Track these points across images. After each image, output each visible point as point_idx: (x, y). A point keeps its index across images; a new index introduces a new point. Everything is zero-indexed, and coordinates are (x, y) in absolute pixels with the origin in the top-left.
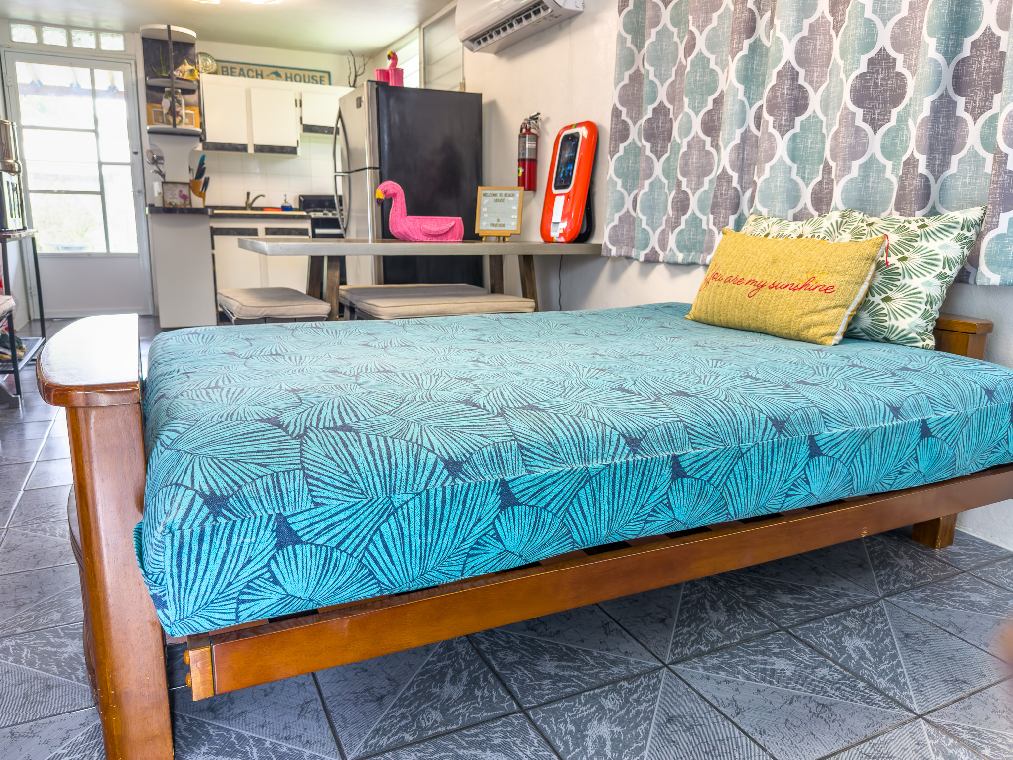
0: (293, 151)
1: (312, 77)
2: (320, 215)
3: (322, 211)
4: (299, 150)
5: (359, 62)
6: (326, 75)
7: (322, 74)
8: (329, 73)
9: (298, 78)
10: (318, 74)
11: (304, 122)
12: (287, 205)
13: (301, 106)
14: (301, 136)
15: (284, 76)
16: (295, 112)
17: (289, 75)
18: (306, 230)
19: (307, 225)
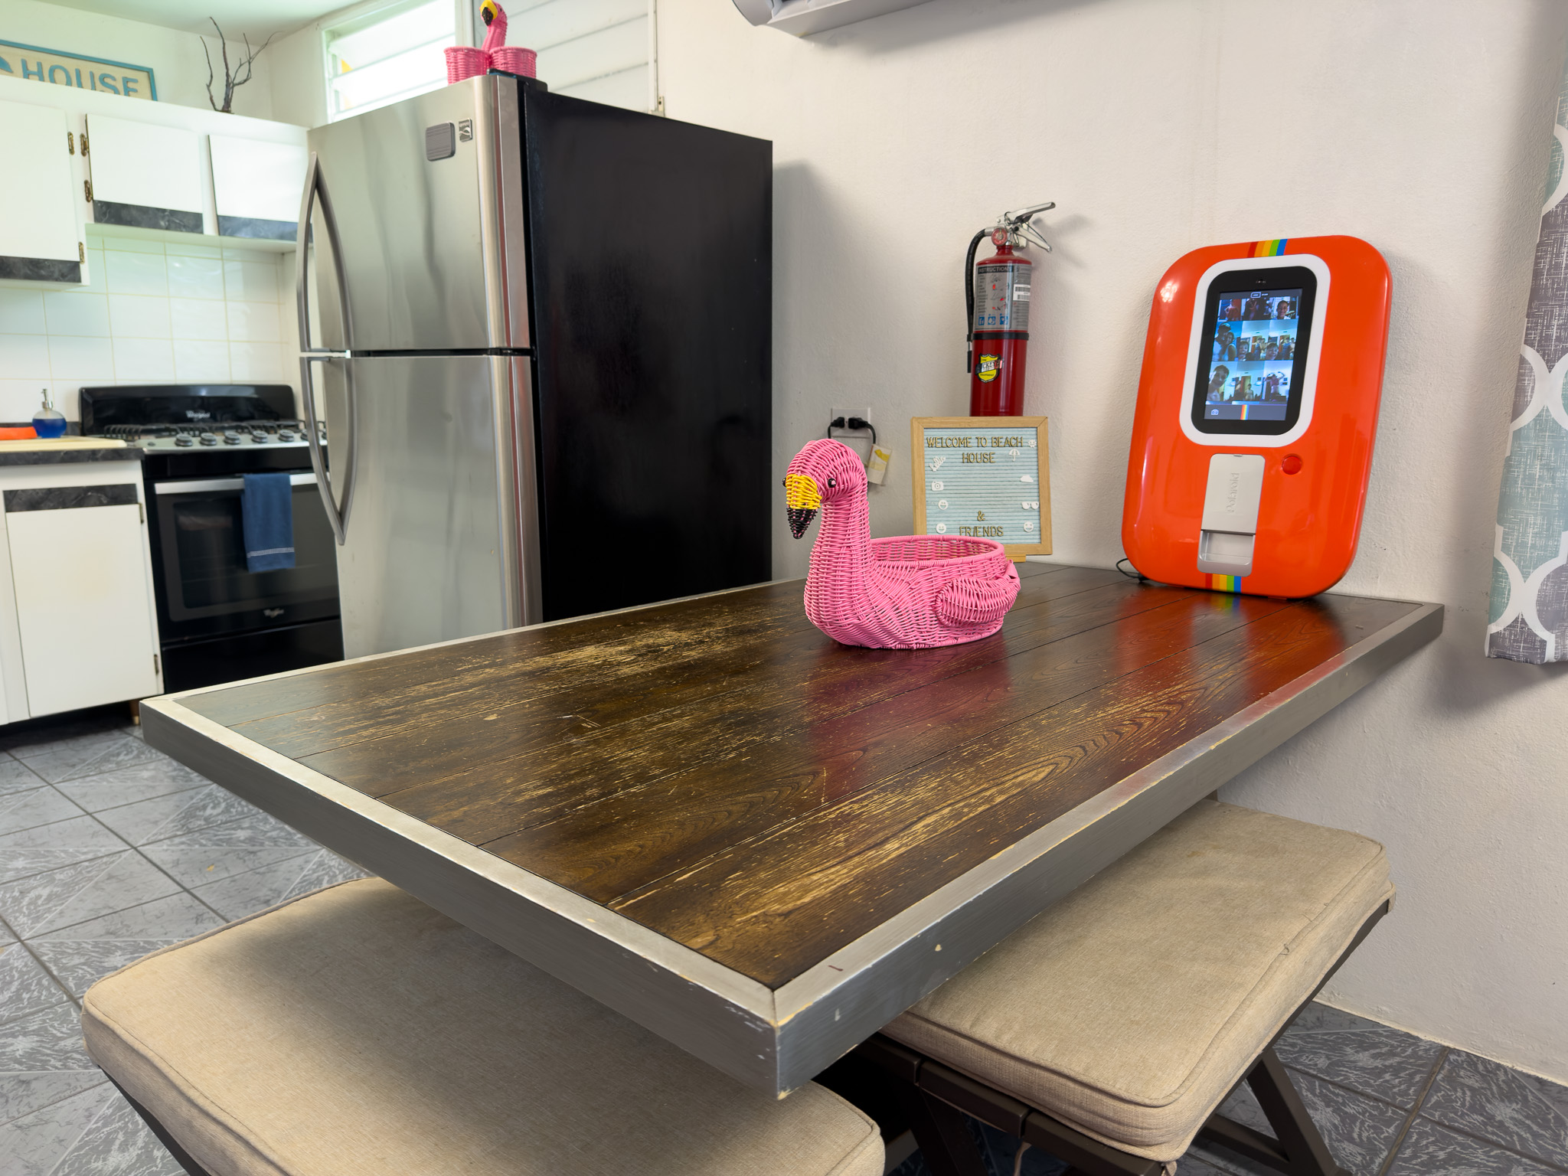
0: (69, 272)
1: (103, 78)
2: (165, 444)
3: (170, 432)
4: (85, 270)
5: (236, 53)
6: (142, 77)
7: (130, 74)
8: (150, 73)
9: (60, 75)
10: (119, 73)
11: (99, 195)
12: (48, 416)
13: (85, 149)
14: (89, 233)
15: (17, 66)
16: (69, 170)
17: (33, 68)
18: (131, 488)
19: (132, 475)
